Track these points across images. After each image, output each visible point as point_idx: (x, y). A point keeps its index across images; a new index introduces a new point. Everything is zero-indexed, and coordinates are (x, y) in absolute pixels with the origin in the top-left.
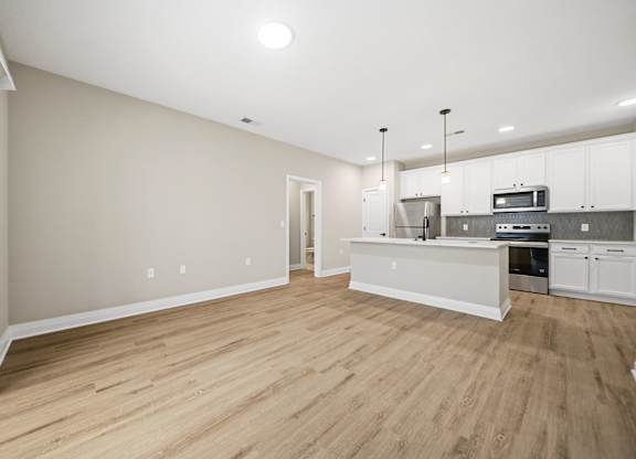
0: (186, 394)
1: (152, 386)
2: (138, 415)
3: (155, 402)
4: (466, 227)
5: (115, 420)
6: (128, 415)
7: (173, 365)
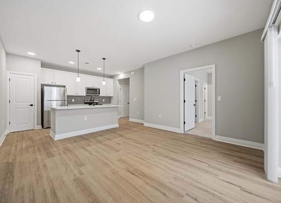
0: (182, 177)
1: (186, 194)
2: (204, 187)
3: (194, 186)
4: (73, 100)
5: (213, 195)
6: (206, 191)
7: (164, 194)
